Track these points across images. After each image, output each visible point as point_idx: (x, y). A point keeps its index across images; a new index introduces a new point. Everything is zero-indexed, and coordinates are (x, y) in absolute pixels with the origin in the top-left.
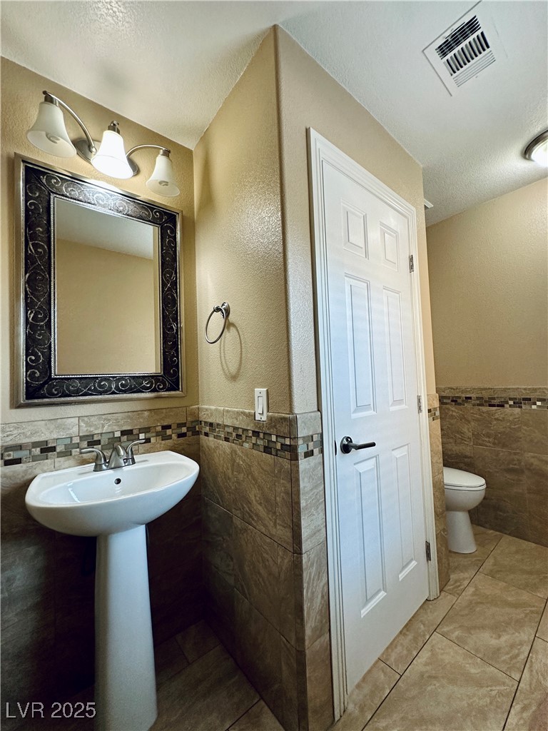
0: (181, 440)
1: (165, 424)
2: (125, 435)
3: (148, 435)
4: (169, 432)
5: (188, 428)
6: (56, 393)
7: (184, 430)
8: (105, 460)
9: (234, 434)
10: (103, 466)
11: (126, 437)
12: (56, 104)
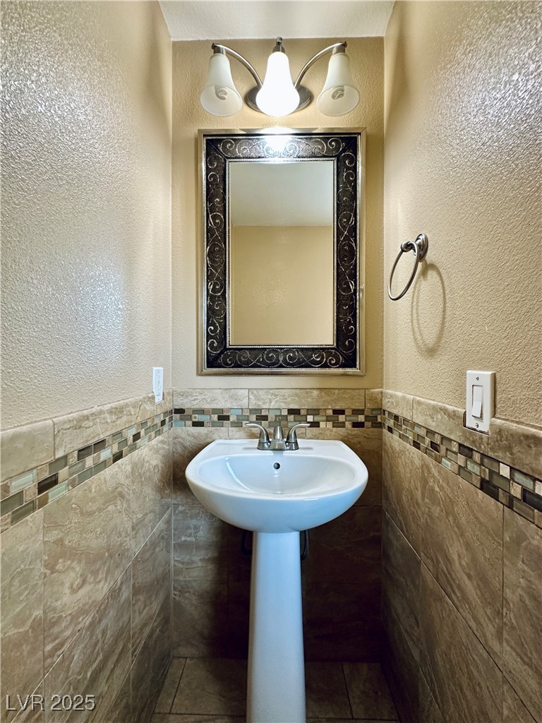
0: (356, 430)
1: (338, 408)
2: (292, 414)
3: (317, 419)
4: (341, 418)
5: (366, 417)
6: (230, 362)
7: (361, 418)
8: (268, 439)
9: (428, 440)
10: (266, 444)
11: (292, 416)
12: (223, 53)
